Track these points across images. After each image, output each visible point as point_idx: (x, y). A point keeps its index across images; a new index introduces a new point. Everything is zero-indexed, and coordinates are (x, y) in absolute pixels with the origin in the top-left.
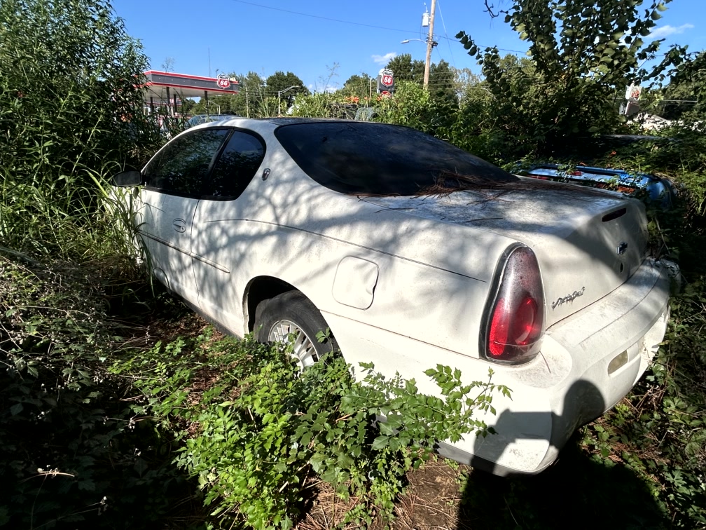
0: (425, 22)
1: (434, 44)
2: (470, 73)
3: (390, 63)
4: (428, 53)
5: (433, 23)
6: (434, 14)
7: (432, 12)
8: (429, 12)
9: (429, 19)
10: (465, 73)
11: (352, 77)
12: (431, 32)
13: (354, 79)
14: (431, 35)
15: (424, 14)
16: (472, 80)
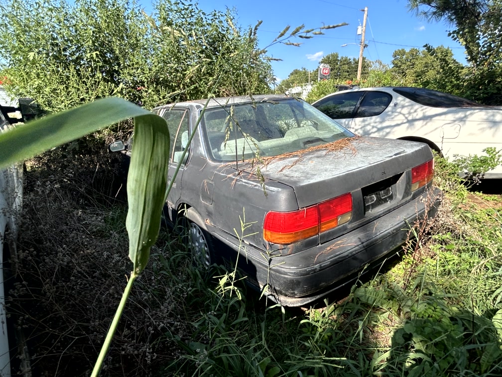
0: (359, 32)
1: (366, 46)
2: (381, 64)
3: (323, 59)
4: (361, 52)
5: (365, 32)
6: (365, 26)
7: (364, 25)
8: (362, 25)
9: (362, 30)
10: (377, 63)
11: (294, 71)
12: (363, 38)
13: (296, 72)
14: (363, 40)
15: (358, 27)
16: (383, 68)
